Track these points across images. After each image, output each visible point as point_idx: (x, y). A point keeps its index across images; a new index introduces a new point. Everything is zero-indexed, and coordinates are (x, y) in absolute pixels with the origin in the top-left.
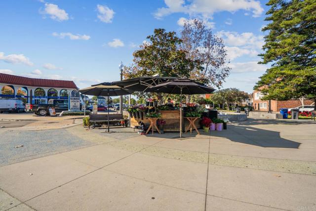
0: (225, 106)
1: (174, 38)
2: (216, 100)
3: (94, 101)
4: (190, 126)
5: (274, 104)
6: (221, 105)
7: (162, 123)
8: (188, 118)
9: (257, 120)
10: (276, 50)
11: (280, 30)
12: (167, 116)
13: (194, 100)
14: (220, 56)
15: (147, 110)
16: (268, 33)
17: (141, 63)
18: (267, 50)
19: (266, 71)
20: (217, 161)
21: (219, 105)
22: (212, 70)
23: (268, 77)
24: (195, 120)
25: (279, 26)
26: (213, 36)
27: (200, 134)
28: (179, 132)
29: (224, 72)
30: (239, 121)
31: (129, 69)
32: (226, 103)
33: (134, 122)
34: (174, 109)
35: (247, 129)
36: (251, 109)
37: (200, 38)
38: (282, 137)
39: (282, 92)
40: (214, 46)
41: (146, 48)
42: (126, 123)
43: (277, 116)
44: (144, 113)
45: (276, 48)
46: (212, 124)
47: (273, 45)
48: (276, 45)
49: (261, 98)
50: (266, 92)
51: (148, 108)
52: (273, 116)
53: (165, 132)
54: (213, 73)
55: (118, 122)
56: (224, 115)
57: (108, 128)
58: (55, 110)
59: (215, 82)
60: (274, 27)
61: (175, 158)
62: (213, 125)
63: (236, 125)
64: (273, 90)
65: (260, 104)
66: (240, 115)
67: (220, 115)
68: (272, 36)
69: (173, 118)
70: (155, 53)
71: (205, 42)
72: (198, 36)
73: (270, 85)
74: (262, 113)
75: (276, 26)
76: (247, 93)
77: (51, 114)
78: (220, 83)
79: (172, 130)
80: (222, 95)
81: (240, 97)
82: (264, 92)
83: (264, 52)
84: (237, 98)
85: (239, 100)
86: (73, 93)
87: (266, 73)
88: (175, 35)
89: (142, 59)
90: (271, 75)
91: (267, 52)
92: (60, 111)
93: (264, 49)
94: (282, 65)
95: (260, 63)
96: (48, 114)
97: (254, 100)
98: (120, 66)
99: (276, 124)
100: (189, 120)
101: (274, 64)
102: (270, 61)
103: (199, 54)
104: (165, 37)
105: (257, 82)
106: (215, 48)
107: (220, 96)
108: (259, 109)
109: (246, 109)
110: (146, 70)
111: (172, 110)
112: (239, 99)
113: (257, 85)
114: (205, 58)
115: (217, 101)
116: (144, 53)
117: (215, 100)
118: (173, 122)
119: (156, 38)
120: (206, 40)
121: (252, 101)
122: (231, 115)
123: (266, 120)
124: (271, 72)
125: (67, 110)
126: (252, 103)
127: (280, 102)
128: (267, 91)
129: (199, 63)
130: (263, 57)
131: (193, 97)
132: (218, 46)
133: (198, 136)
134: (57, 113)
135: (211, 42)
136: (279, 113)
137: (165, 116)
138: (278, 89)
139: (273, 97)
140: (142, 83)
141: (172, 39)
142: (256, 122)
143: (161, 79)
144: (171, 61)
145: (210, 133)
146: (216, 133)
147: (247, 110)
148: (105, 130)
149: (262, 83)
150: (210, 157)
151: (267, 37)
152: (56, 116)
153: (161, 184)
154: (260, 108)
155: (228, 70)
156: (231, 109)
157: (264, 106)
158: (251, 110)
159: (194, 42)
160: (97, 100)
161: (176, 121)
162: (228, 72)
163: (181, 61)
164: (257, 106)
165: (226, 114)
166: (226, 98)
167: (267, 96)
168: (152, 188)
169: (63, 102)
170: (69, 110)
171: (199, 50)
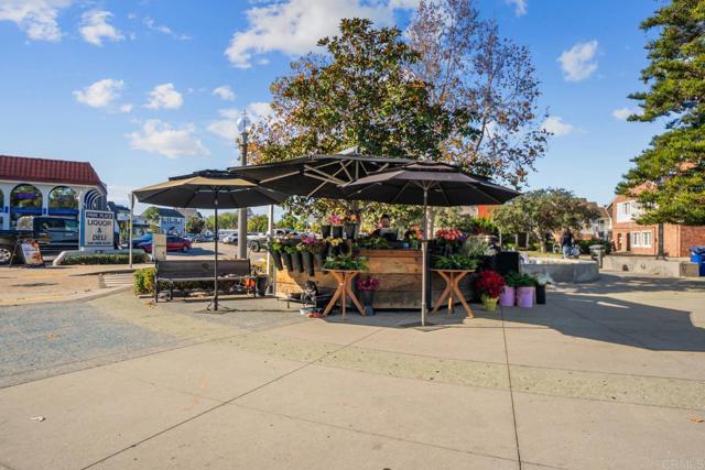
0: (534, 240)
1: (396, 46)
2: (508, 221)
3: (150, 222)
4: (446, 293)
5: (673, 234)
6: (522, 237)
7: (368, 284)
8: (440, 272)
9: (627, 279)
10: (680, 82)
11: (692, 27)
12: (383, 266)
13: (445, 222)
14: (521, 99)
15: (325, 249)
16: (656, 34)
17: (302, 115)
18: (653, 81)
19: (650, 140)
20: (534, 385)
21: (516, 236)
22: (497, 138)
23: (656, 158)
24: (460, 277)
25: (688, 14)
26: (501, 41)
27: (475, 317)
28: (420, 310)
29: (532, 143)
30: (576, 282)
31: (260, 130)
32: (536, 230)
33: (285, 283)
34: (401, 248)
35: (600, 303)
36: (609, 248)
37: (465, 45)
38: (697, 325)
39: (696, 201)
40: (505, 69)
41: (315, 72)
42: (262, 287)
43: (683, 267)
44: (317, 257)
45: (681, 77)
46: (506, 287)
47: (671, 69)
48: (681, 69)
49: (637, 217)
50: (652, 201)
51: (328, 244)
52: (671, 269)
53: (376, 311)
54: (499, 146)
55: (237, 282)
56: (535, 265)
57: (216, 300)
58: (41, 247)
59: (507, 171)
60: (675, 17)
61: (420, 378)
62: (509, 292)
63: (570, 291)
64: (672, 196)
65: (632, 236)
66: (580, 265)
67: (525, 266)
68: (669, 43)
69: (398, 271)
70: (341, 87)
71: (480, 57)
72: (458, 38)
73: (662, 180)
74: (641, 261)
75: (681, 15)
76: (595, 204)
77: (29, 259)
78: (521, 173)
79: (397, 306)
80: (524, 208)
81: (577, 216)
82: (646, 200)
83: (646, 89)
84: (566, 216)
85: (573, 222)
86: (88, 198)
87: (652, 148)
88: (398, 39)
89: (306, 104)
90: (666, 153)
91: (655, 88)
92: (54, 250)
93: (646, 79)
94: (695, 126)
95: (634, 118)
96: (18, 261)
97: (614, 223)
98: (239, 121)
99: (682, 289)
100: (444, 276)
101: (673, 123)
102: (663, 114)
103: (462, 91)
104: (372, 41)
105: (626, 173)
106: (506, 75)
107: (519, 211)
108: (629, 248)
109: (596, 249)
110: (315, 134)
111: (396, 248)
112: (574, 219)
113: (626, 181)
114: (479, 102)
115: (510, 226)
116: (312, 87)
117: (505, 223)
118: (400, 283)
119: (346, 44)
120: (482, 51)
121: (608, 227)
122: (556, 265)
123: (653, 280)
124: (665, 144)
125: (76, 248)
126: (610, 233)
127: (689, 229)
128: (654, 199)
129: (467, 118)
130: (643, 102)
131: (442, 213)
132: (515, 70)
133: (469, 321)
134: (45, 258)
135: (495, 57)
136: (688, 259)
137: (378, 264)
138: (685, 194)
139: (670, 214)
140: (310, 172)
141: (390, 48)
142: (623, 284)
143: (364, 162)
144: (388, 111)
145: (502, 314)
146: (516, 313)
147: (596, 251)
148: (204, 306)
149: (640, 175)
150: (513, 375)
151: (656, 45)
152: (43, 265)
153: (400, 440)
154: (633, 246)
155: (543, 139)
156: (549, 248)
157: (644, 241)
158: (608, 253)
159: (447, 57)
160: (157, 218)
161: (408, 280)
162: (542, 143)
163: (416, 110)
164: (623, 240)
165: (538, 262)
166: (535, 218)
167: (653, 212)
168: (378, 447)
169: (61, 223)
170: (82, 249)
171: (461, 79)
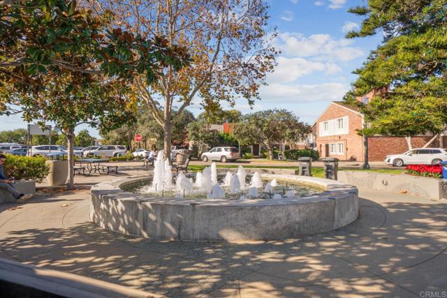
0: (264, 150)
2: (246, 135)
5: (359, 144)
21: (252, 147)
29: (263, 60)
32: (266, 142)
65: (330, 146)
80: (257, 125)
81: (296, 131)
84: (288, 131)
85: (293, 136)
97: (318, 137)
107: (253, 127)
108: (327, 155)
112: (293, 133)
115: (247, 139)
117: (242, 136)
154: (331, 153)
156: (275, 156)
157: (338, 150)
162: (272, 60)
164: (324, 149)
166: (265, 132)
